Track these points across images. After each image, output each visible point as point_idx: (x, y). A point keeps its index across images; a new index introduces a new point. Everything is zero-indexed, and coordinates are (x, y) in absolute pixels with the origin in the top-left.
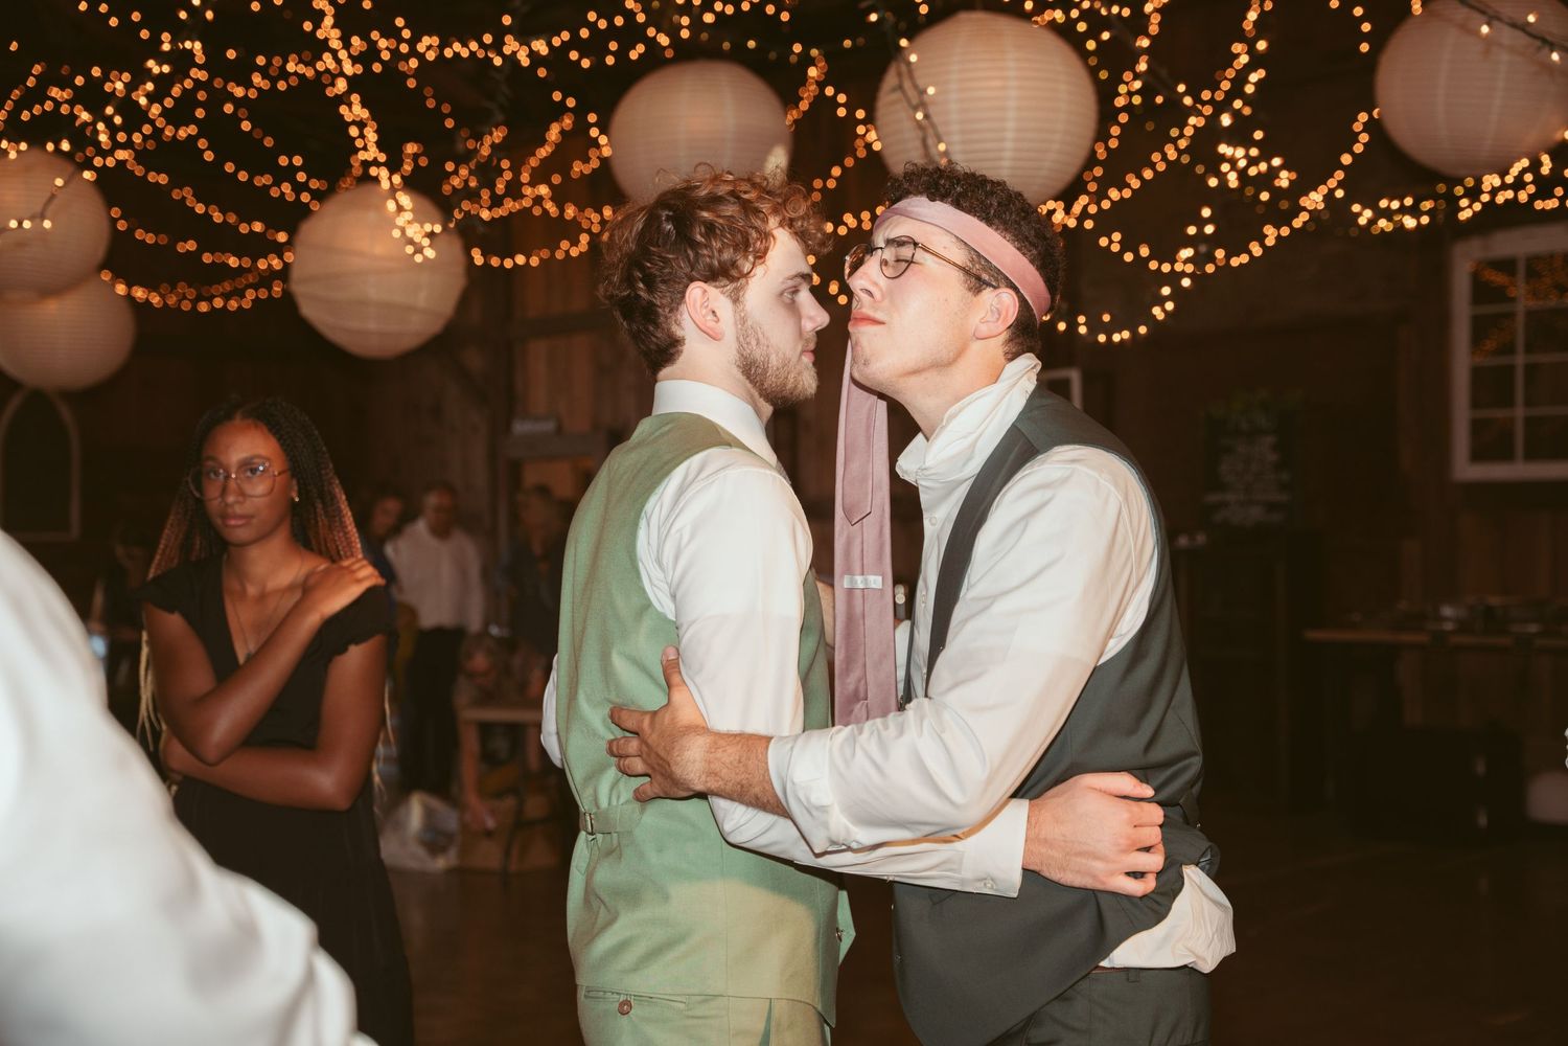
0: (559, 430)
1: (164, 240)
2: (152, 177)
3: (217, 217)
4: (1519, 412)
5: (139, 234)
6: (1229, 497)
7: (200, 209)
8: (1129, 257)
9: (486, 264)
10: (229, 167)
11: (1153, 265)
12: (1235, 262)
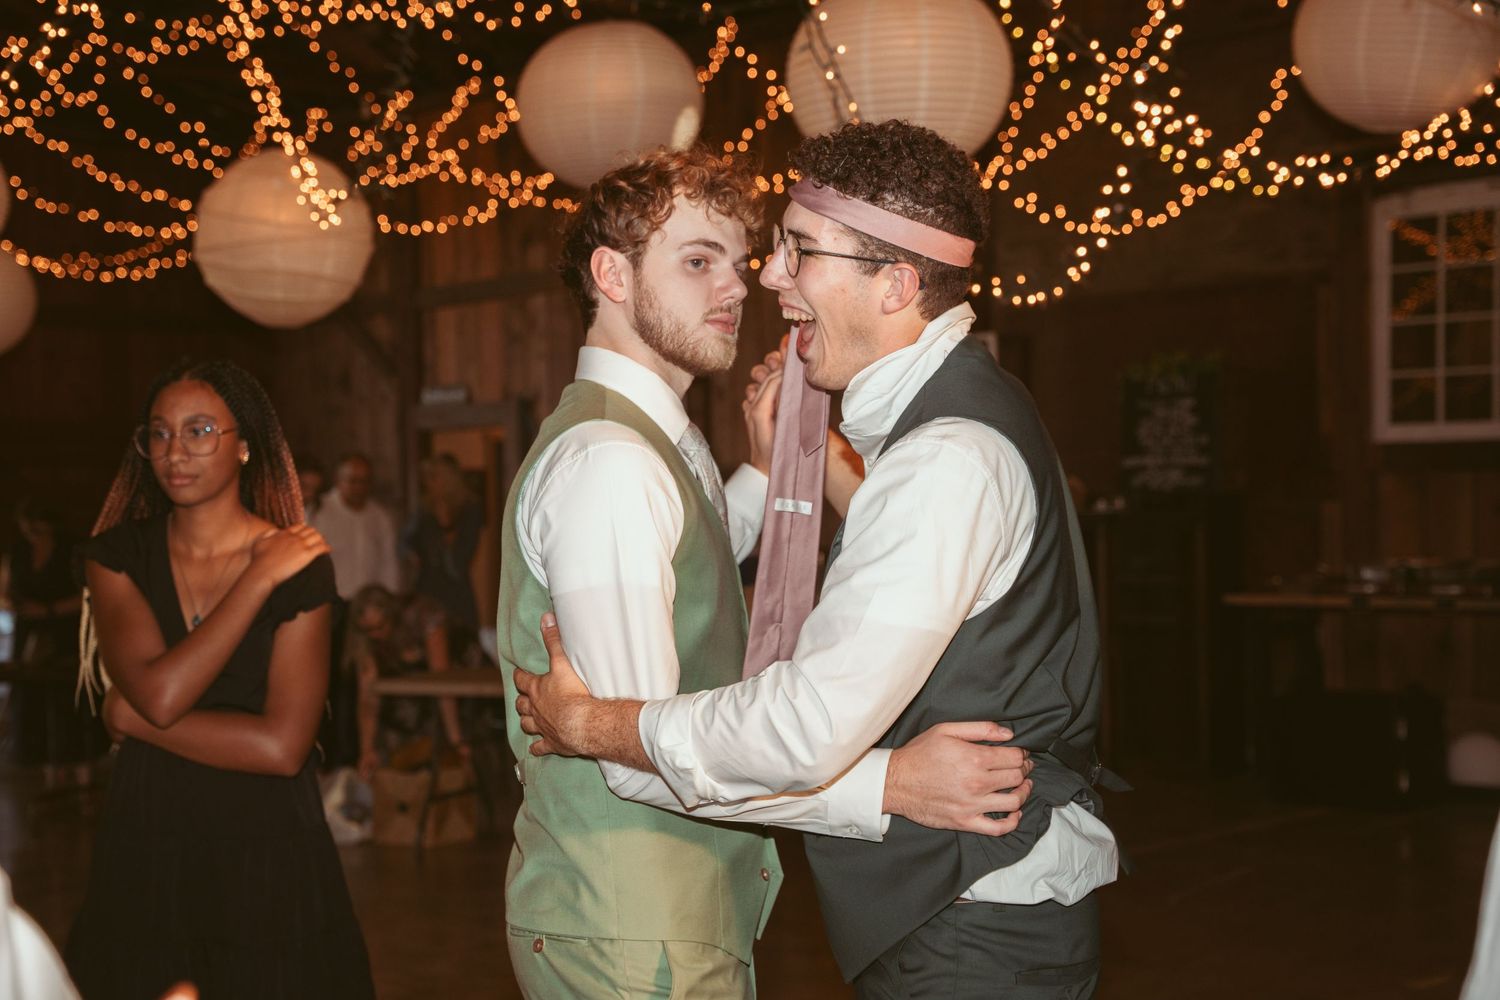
0: (470, 400)
1: (64, 209)
2: (52, 145)
3: (119, 185)
4: (1440, 372)
5: (40, 203)
6: (1149, 461)
7: (101, 177)
8: (1044, 218)
9: (393, 232)
10: (131, 134)
11: (1069, 226)
12: (1152, 222)
